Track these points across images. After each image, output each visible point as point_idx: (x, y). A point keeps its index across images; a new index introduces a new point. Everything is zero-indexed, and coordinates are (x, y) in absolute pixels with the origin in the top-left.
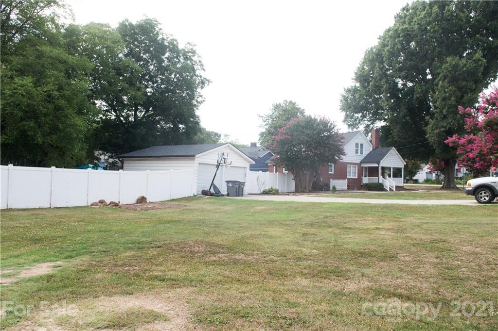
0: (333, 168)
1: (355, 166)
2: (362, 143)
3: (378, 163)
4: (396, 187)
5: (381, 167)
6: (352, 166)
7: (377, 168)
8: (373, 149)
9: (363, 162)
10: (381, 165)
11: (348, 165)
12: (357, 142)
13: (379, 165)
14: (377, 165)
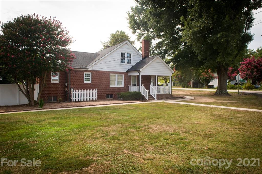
0: (91, 77)
1: (121, 75)
2: (130, 52)
3: (139, 72)
4: (158, 95)
5: (142, 75)
6: (117, 75)
7: (138, 76)
8: (142, 59)
9: (129, 71)
10: (141, 74)
11: (111, 74)
12: (123, 52)
13: (139, 73)
14: (138, 74)
